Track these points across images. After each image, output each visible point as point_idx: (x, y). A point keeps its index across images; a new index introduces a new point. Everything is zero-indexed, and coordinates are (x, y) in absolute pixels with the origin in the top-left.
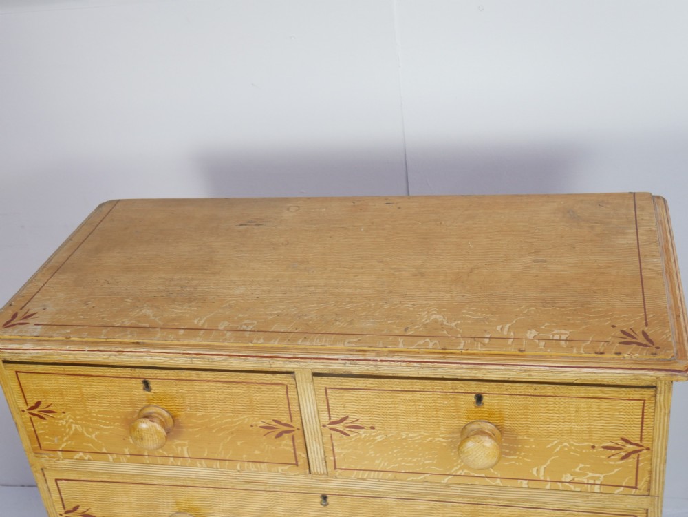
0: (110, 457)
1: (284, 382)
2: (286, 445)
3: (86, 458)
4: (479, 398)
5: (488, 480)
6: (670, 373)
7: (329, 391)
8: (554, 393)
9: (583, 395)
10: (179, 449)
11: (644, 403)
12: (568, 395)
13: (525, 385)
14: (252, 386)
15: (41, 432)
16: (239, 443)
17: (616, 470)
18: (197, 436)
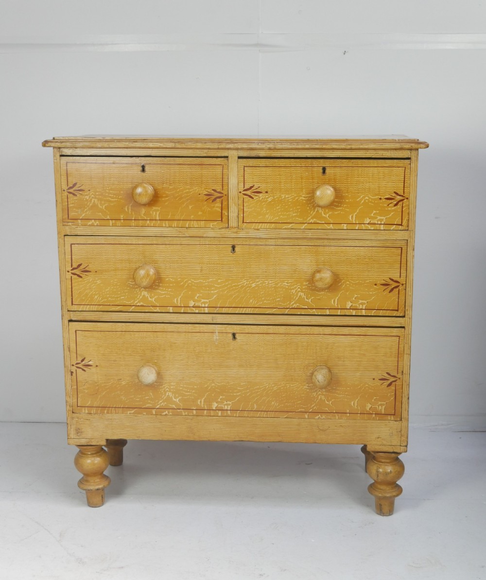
0: (111, 222)
1: (222, 163)
2: (217, 207)
3: (96, 224)
4: (324, 169)
7: (246, 168)
8: (362, 164)
9: (376, 165)
10: (154, 213)
11: (405, 169)
12: (368, 165)
13: (348, 160)
14: (204, 166)
16: (190, 207)
17: (392, 214)
18: (167, 203)
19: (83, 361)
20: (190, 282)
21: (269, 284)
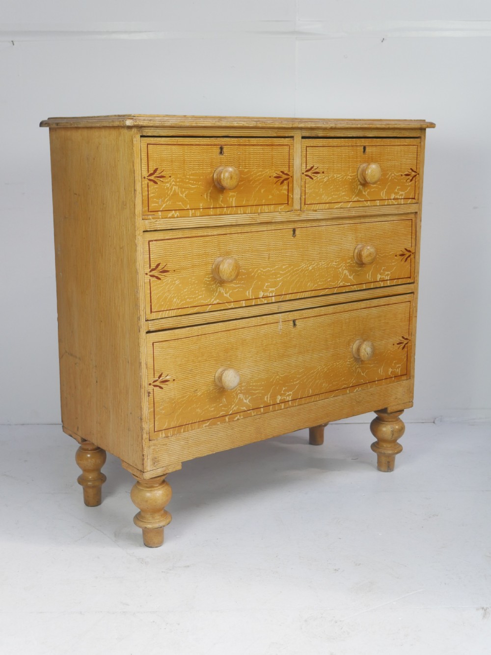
0: (191, 212)
1: (289, 144)
2: (285, 190)
3: (176, 216)
4: (365, 149)
5: (365, 203)
7: (308, 148)
9: (399, 144)
10: (231, 199)
11: (418, 147)
12: (395, 144)
13: (381, 140)
14: (274, 147)
15: (152, 195)
16: (262, 191)
17: (409, 188)
18: (242, 188)
19: (159, 377)
20: (259, 271)
21: (322, 265)
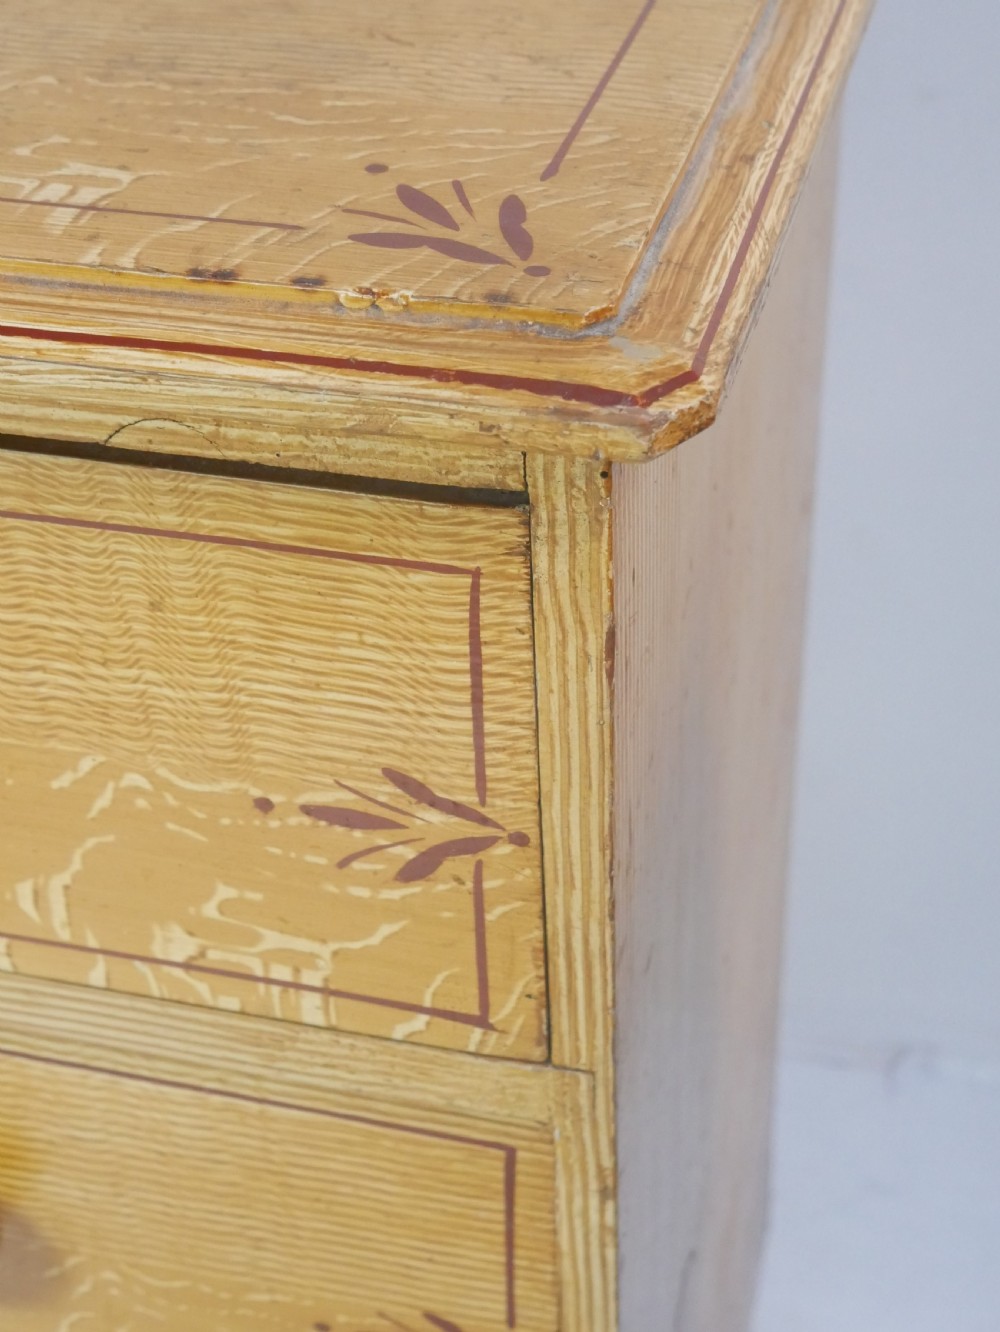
6: (556, 401)
9: (170, 520)
11: (475, 589)
12: (101, 514)
17: (386, 930)
